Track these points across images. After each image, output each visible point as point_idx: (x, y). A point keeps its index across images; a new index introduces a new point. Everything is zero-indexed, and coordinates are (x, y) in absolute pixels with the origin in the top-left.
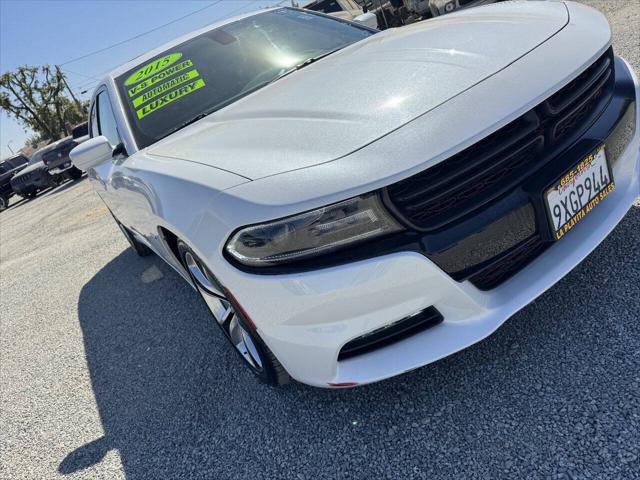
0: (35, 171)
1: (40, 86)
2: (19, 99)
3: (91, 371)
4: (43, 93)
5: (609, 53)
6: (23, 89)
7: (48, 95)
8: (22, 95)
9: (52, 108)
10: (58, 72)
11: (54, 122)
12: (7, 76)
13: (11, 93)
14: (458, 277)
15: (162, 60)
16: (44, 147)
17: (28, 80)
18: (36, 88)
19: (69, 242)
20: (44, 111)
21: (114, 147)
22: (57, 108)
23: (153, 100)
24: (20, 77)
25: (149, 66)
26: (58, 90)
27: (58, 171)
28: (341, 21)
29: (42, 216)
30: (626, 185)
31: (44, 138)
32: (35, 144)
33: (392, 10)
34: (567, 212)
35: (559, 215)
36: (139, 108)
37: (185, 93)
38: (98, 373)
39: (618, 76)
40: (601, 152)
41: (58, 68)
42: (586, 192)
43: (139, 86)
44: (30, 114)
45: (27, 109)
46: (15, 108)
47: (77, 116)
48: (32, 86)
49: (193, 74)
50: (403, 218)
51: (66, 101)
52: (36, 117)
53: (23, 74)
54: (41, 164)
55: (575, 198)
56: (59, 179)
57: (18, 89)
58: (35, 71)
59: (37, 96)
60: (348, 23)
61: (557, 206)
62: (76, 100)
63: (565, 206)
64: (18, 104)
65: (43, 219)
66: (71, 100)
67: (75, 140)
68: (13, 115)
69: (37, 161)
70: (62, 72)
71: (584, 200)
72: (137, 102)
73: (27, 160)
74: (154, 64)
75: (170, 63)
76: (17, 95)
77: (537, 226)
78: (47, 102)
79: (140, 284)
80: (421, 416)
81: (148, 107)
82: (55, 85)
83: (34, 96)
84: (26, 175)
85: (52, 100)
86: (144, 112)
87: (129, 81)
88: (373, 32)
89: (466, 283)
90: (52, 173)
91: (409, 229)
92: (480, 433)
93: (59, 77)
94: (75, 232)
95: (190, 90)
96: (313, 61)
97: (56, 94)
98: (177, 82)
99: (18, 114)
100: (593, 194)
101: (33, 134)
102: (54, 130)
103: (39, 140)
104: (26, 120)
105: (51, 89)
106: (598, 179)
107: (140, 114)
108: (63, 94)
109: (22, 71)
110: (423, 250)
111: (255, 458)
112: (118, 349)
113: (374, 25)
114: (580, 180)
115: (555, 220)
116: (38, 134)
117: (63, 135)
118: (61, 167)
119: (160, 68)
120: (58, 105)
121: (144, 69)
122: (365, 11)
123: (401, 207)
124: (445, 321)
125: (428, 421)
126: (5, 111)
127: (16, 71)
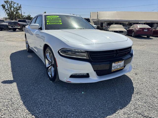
0: (5, 25)
1: (14, 7)
2: (8, 7)
3: (12, 69)
4: (14, 9)
5: (130, 48)
6: (10, 6)
7: (15, 10)
8: (9, 7)
9: (15, 13)
10: (20, 6)
11: (13, 16)
13: (6, 5)
14: (95, 71)
15: (55, 16)
16: (8, 20)
17: (12, 4)
18: (13, 7)
19: (10, 43)
20: (12, 13)
21: (40, 27)
22: (16, 13)
23: (51, 22)
24: (10, 3)
25: (52, 16)
26: (18, 10)
27: (11, 27)
28: (90, 24)
29: (3, 35)
30: (126, 70)
31: (9, 18)
32: (6, 19)
33: (100, 27)
34: (115, 68)
36: (48, 22)
37: (58, 24)
38: (13, 69)
39: (131, 52)
40: (123, 61)
41: (21, 5)
42: (119, 66)
43: (49, 19)
44: (8, 12)
45: (9, 10)
46: (6, 9)
47: (20, 17)
48: (13, 6)
49: (60, 21)
50: (90, 57)
51: (19, 13)
52: (10, 13)
53: (12, 3)
54: (7, 24)
55: (117, 66)
56: (10, 29)
57: (9, 5)
58: (15, 3)
59: (12, 9)
60: (92, 25)
61: (114, 66)
62: (21, 14)
64: (7, 8)
65: (4, 36)
66: (20, 13)
67: (19, 22)
68: (4, 10)
69: (7, 23)
70: (21, 6)
71: (118, 67)
72: (48, 21)
73: (4, 22)
74: (53, 16)
75: (57, 17)
76: (8, 6)
77: (110, 68)
78: (14, 11)
79: (27, 57)
80: (79, 93)
81: (49, 23)
82: (18, 8)
84: (2, 25)
85: (16, 11)
86: (48, 24)
87: (47, 17)
88: (95, 29)
89: (95, 72)
90: (9, 27)
91: (90, 59)
92: (88, 98)
93: (20, 7)
94: (11, 42)
95: (59, 24)
96: (83, 29)
97: (17, 10)
98: (57, 21)
99: (5, 11)
100: (120, 67)
101: (7, 16)
102: (12, 18)
103: (7, 18)
104: (7, 13)
105: (17, 9)
106: (121, 65)
107: (47, 24)
108: (19, 11)
109: (12, 2)
110: (91, 63)
111: (46, 91)
112: (19, 67)
113: (96, 28)
114: (119, 64)
115: (113, 68)
116: (8, 17)
117: (14, 20)
118: (12, 27)
119: (54, 17)
120: (17, 13)
121: (51, 16)
122: (95, 25)
123: (90, 55)
124: (90, 77)
125: (80, 94)
126: (3, 8)
127: (10, 1)
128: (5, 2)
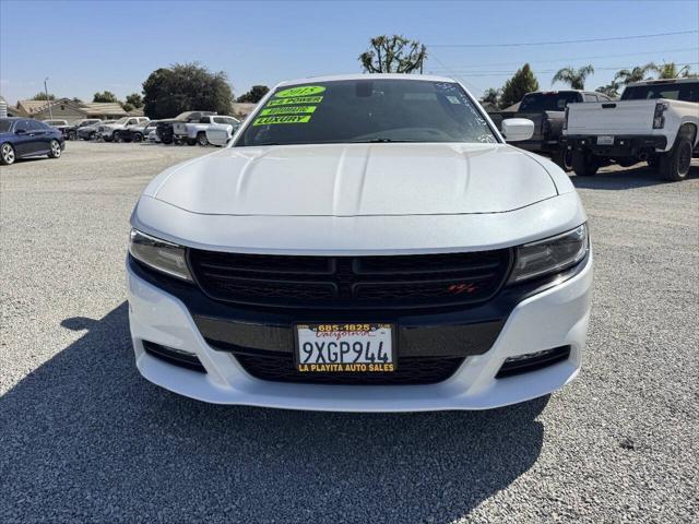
1: (402, 57)
2: (380, 62)
4: (401, 64)
6: (387, 55)
7: (404, 67)
8: (383, 59)
10: (423, 51)
12: (382, 38)
13: (377, 54)
17: (396, 49)
18: (397, 58)
24: (391, 43)
26: (414, 66)
34: (320, 355)
35: (310, 352)
41: (424, 48)
42: (353, 353)
46: (372, 68)
48: (396, 55)
53: (395, 42)
55: (335, 349)
57: (383, 53)
58: (405, 43)
59: (395, 65)
61: (310, 344)
63: (320, 350)
64: (376, 65)
70: (426, 52)
71: (348, 358)
76: (380, 58)
82: (413, 62)
83: (392, 64)
93: (421, 56)
97: (410, 70)
100: (363, 360)
105: (409, 63)
109: (395, 39)
114: (351, 339)
115: (303, 356)
124: (208, 376)
126: (364, 68)
127: (391, 37)
128: (374, 42)
